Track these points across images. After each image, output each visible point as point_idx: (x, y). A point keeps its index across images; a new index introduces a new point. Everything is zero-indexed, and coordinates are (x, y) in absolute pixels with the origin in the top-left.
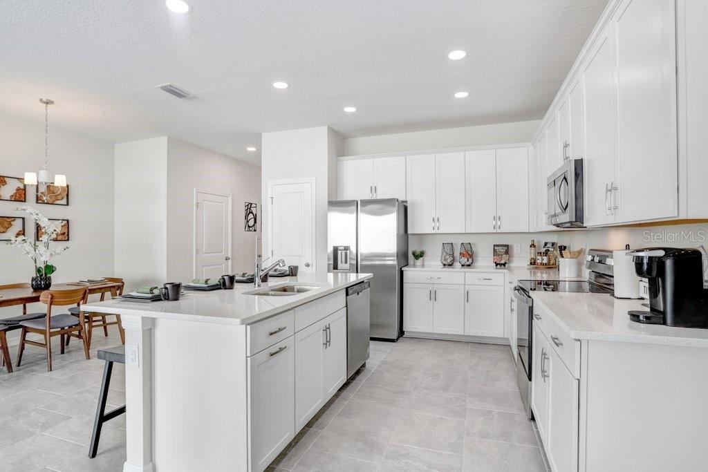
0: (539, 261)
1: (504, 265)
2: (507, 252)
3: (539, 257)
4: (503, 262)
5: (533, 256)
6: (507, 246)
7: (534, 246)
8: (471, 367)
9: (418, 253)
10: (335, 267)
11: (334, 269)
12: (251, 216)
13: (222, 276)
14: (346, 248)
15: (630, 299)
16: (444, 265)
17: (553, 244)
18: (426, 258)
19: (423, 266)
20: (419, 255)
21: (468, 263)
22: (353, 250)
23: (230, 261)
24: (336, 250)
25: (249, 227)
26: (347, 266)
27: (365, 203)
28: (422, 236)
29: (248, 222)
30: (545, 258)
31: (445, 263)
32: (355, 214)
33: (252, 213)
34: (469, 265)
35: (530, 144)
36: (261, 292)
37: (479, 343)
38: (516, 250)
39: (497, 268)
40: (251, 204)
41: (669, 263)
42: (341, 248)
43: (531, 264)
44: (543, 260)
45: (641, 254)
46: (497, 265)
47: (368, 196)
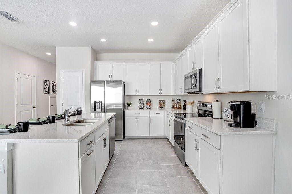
0: (175, 106)
1: (163, 108)
2: (164, 103)
3: (175, 105)
4: (162, 107)
5: (173, 104)
6: (164, 100)
7: (174, 101)
8: (156, 148)
9: (129, 104)
10: (95, 110)
11: (94, 111)
12: (47, 86)
13: (49, 117)
14: (100, 102)
15: (218, 119)
16: (140, 108)
17: (180, 100)
18: (132, 105)
19: (131, 109)
20: (129, 105)
21: (150, 107)
22: (103, 102)
23: (36, 109)
24: (95, 103)
25: (46, 92)
26: (100, 110)
27: (109, 82)
28: (131, 97)
29: (45, 89)
30: (178, 105)
31: (141, 108)
32: (104, 87)
33: (47, 85)
34: (150, 108)
35: (172, 62)
36: (70, 124)
37: (155, 139)
38: (166, 102)
39: (160, 109)
40: (47, 81)
41: (242, 106)
42: (97, 102)
43: (172, 107)
44: (177, 105)
45: (233, 103)
46: (160, 108)
47: (109, 79)
